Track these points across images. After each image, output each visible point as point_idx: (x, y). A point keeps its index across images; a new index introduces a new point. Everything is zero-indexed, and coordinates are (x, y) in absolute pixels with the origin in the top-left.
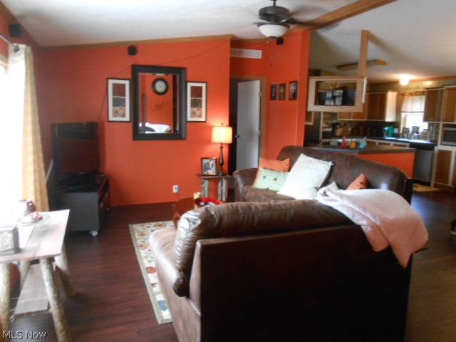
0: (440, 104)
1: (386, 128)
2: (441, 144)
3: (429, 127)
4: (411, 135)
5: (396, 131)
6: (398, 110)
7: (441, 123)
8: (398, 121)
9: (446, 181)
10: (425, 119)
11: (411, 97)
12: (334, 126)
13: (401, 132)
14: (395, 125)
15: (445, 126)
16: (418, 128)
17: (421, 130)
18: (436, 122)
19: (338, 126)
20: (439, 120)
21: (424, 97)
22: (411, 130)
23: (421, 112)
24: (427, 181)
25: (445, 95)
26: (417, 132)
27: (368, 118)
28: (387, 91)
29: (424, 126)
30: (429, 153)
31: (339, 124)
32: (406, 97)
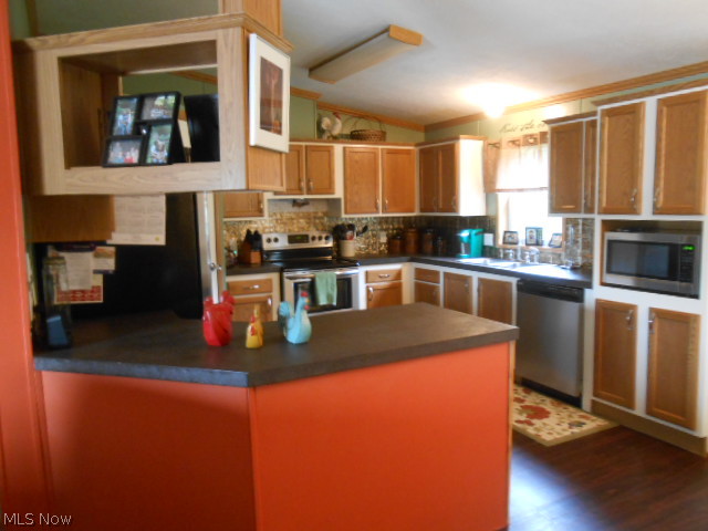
0: (591, 162)
1: (465, 234)
2: (603, 284)
3: (566, 229)
4: (523, 250)
5: (488, 239)
6: (489, 187)
7: (598, 219)
8: (491, 214)
9: (629, 401)
10: (555, 208)
11: (515, 151)
12: (339, 233)
13: (500, 242)
14: (484, 224)
15: (609, 226)
16: (539, 231)
17: (546, 238)
18: (583, 216)
19: (349, 233)
20: (590, 210)
21: (545, 149)
22: (522, 237)
23: (541, 189)
24: (571, 391)
25: (603, 134)
26: (538, 244)
27: (422, 210)
28: (457, 139)
29: (553, 227)
30: (570, 308)
31: (351, 227)
32: (504, 151)
